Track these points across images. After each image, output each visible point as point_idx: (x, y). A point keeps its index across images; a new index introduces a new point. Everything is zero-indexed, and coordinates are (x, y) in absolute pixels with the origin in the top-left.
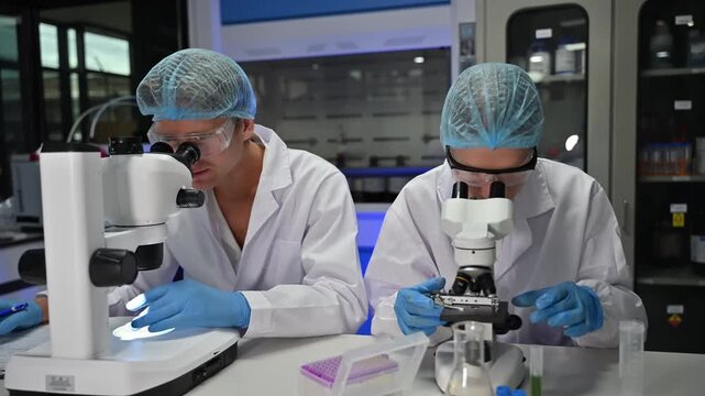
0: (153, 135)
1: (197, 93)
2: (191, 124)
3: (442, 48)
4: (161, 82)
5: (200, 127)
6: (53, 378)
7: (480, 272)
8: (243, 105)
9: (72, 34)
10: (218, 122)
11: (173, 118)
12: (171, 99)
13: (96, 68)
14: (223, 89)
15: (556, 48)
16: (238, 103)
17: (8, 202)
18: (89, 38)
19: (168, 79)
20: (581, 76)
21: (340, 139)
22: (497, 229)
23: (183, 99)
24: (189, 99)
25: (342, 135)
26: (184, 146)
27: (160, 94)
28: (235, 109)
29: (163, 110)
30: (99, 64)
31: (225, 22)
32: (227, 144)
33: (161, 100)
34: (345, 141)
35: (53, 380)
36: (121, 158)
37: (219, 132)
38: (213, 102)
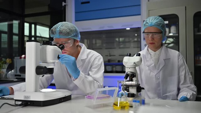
0: (53, 43)
1: (64, 31)
2: (63, 39)
3: (138, 28)
4: (56, 28)
5: (65, 40)
6: (26, 96)
7: (131, 73)
8: (76, 36)
9: (33, 26)
10: (69, 39)
11: (58, 38)
12: (58, 33)
13: (39, 35)
14: (71, 31)
15: (171, 27)
16: (75, 35)
17: (13, 71)
18: (38, 27)
19: (57, 28)
20: (177, 35)
21: (109, 55)
22: (136, 63)
23: (61, 32)
24: (62, 32)
25: (110, 54)
26: (60, 45)
27: (55, 31)
28: (74, 36)
29: (56, 35)
30: (40, 34)
31: (76, 21)
32: (71, 45)
33: (55, 33)
34: (110, 56)
35: (25, 97)
36: (45, 46)
37: (69, 41)
38: (68, 34)
